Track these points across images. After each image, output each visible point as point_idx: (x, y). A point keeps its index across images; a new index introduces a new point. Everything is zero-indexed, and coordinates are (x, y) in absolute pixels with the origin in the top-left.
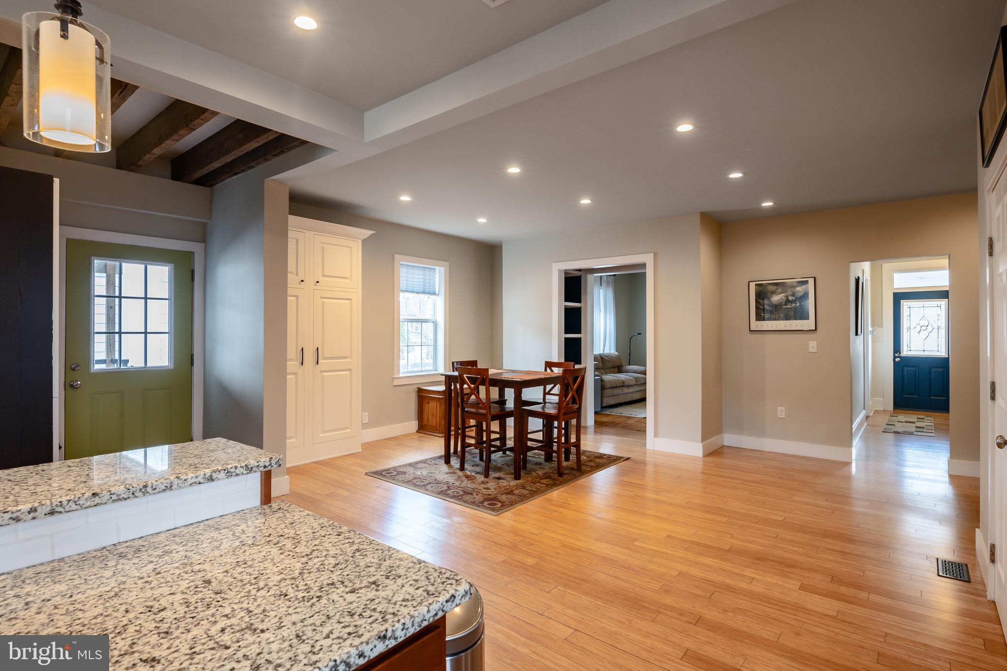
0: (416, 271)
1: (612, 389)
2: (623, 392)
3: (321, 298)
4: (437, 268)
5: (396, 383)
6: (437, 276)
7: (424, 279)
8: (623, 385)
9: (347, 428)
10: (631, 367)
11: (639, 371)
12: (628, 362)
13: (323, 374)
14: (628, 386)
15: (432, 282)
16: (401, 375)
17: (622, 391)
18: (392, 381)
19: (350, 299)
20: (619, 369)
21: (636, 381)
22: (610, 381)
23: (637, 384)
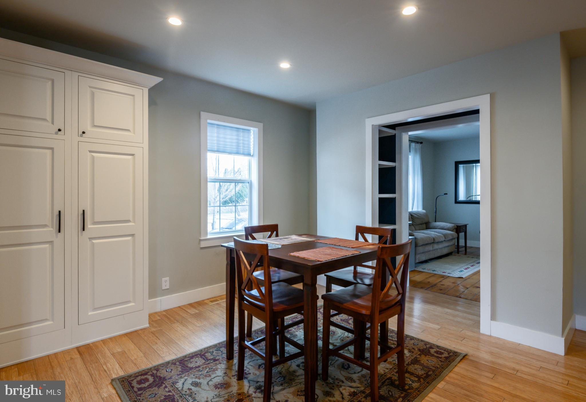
0: (228, 132)
1: (424, 246)
2: (434, 249)
3: (90, 152)
4: (252, 129)
5: (203, 244)
6: (252, 137)
7: (238, 139)
8: (433, 241)
9: (129, 302)
10: (438, 224)
11: (445, 228)
12: (435, 219)
13: (94, 241)
14: (438, 242)
15: (246, 142)
16: (209, 237)
17: (433, 247)
18: (199, 243)
19: (133, 155)
20: (427, 226)
21: (445, 238)
22: (422, 239)
23: (446, 240)
